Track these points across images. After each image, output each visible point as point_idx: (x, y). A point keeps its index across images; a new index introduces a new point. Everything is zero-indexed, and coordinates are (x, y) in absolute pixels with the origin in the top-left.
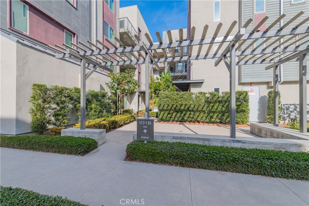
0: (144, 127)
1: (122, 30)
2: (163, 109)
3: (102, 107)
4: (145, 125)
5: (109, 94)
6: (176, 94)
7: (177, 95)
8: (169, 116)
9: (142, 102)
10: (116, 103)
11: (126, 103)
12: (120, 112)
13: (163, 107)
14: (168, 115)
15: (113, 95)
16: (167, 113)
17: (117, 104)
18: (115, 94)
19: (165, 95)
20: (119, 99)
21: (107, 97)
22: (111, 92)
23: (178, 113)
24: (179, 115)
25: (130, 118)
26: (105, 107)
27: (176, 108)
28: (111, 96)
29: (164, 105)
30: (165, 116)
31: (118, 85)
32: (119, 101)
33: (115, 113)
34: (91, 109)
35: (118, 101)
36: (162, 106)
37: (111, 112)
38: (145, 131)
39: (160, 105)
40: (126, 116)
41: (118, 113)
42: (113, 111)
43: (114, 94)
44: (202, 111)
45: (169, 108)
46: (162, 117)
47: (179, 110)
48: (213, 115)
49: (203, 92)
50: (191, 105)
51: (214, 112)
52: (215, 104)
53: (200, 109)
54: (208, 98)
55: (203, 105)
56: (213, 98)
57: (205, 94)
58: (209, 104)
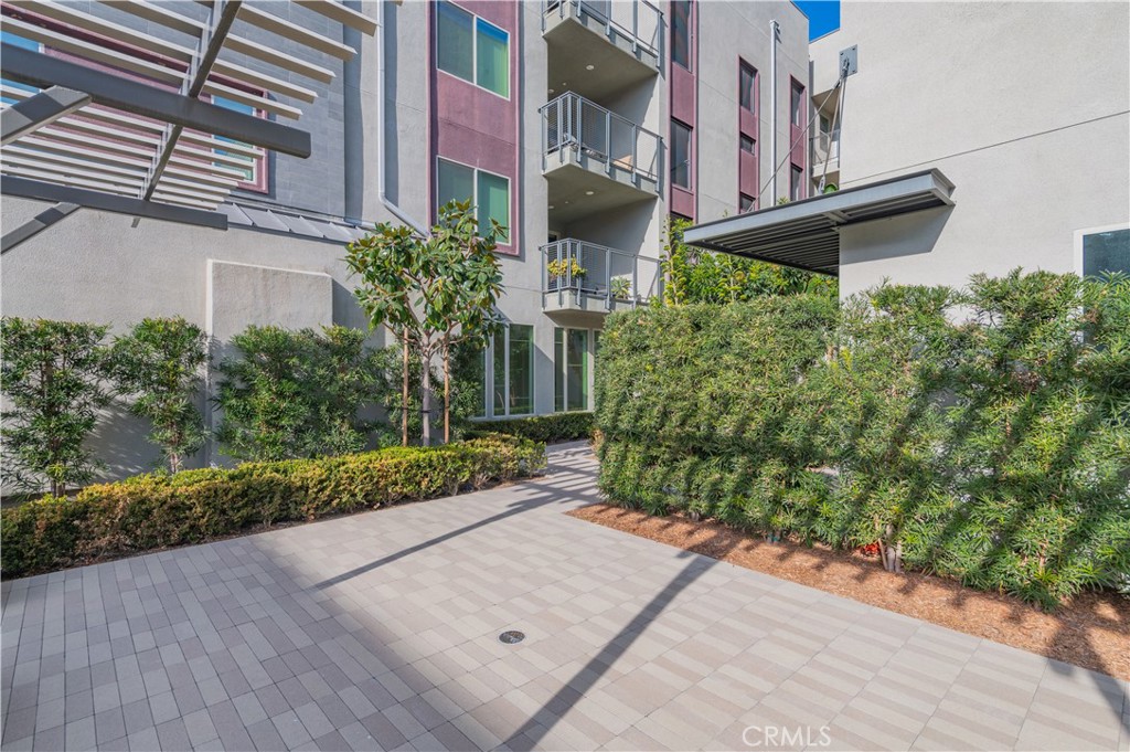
1: (554, 19)
8: (654, 474)
16: (636, 449)
23: (705, 467)
24: (715, 476)
27: (685, 422)
44: (894, 463)
47: (708, 438)
48: (1020, 518)
49: (916, 283)
50: (789, 406)
51: (1032, 493)
52: (1042, 399)
53: (874, 443)
54: (962, 340)
55: (902, 411)
56: (1019, 337)
57: (932, 302)
58: (981, 402)
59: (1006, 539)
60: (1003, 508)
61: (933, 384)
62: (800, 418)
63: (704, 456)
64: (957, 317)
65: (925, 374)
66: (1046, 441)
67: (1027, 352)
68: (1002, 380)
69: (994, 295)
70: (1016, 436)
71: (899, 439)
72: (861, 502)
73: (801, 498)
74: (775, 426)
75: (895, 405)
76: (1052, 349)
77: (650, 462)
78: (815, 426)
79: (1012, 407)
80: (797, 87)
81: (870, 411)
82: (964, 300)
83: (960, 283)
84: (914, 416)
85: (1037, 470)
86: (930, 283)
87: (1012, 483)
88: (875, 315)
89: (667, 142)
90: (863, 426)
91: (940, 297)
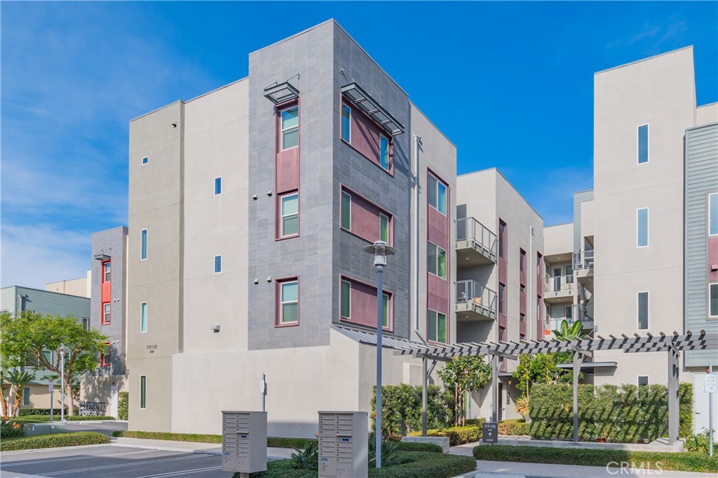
0: (489, 430)
1: (462, 245)
2: (537, 416)
3: (432, 413)
4: (490, 428)
5: (442, 390)
6: (561, 390)
7: (563, 390)
8: (550, 429)
9: (508, 400)
10: (454, 405)
11: (470, 404)
12: (459, 423)
13: (538, 412)
14: (547, 427)
15: (448, 392)
16: (544, 422)
17: (455, 407)
18: (452, 389)
19: (542, 391)
20: (458, 398)
21: (440, 395)
22: (445, 386)
23: (565, 425)
24: (568, 427)
25: (478, 432)
26: (437, 413)
27: (560, 414)
28: (445, 393)
29: (540, 409)
30: (541, 429)
31: (457, 374)
32: (458, 403)
33: (451, 424)
34: (419, 415)
35: (456, 401)
36: (535, 411)
37: (444, 422)
38: (490, 434)
39: (533, 408)
40: (470, 428)
41: (456, 424)
42: (447, 419)
43: (450, 389)
44: (608, 420)
45: (549, 415)
46: (537, 432)
47: (567, 418)
48: (629, 428)
49: (612, 384)
50: (588, 409)
51: (631, 423)
52: (632, 407)
53: (605, 416)
54: (620, 396)
55: (610, 410)
56: (628, 396)
57: (614, 388)
58: (623, 408)
59: (627, 433)
60: (626, 427)
61: (615, 404)
62: (590, 412)
63: (565, 423)
64: (618, 391)
65: (614, 402)
66: (632, 414)
67: (630, 399)
68: (626, 403)
69: (625, 388)
70: (628, 414)
71: (609, 416)
72: (602, 428)
73: (589, 430)
74: (584, 414)
75: (608, 409)
76: (633, 399)
77: (548, 426)
78: (593, 413)
79: (627, 408)
80: (539, 255)
81: (604, 410)
82: (620, 388)
83: (619, 385)
84: (612, 411)
85: (631, 419)
86: (614, 385)
87: (627, 422)
88: (604, 390)
89: (498, 295)
90: (602, 413)
91: (616, 387)
